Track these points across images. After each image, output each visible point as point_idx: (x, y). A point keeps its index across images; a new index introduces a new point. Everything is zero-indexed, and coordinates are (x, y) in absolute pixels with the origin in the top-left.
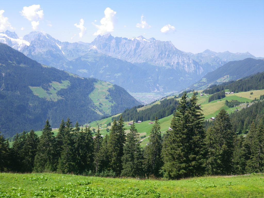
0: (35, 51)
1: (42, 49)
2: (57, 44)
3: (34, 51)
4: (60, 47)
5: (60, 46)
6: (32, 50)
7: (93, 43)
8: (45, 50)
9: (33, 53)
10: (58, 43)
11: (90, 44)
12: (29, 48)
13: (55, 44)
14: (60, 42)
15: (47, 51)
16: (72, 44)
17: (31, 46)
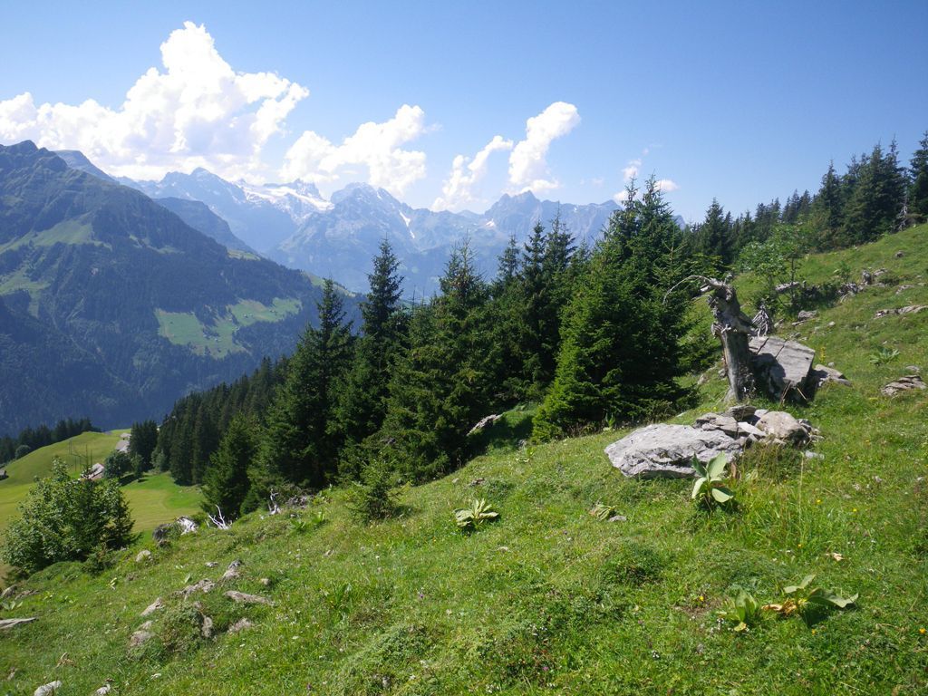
0: (336, 227)
1: (353, 222)
2: (401, 214)
3: (332, 226)
4: (407, 221)
5: (407, 217)
6: (329, 224)
7: (488, 215)
8: (359, 225)
9: (329, 232)
10: (404, 212)
11: (481, 217)
12: (322, 219)
13: (395, 213)
14: (410, 208)
15: (363, 228)
16: (436, 213)
17: (329, 216)
